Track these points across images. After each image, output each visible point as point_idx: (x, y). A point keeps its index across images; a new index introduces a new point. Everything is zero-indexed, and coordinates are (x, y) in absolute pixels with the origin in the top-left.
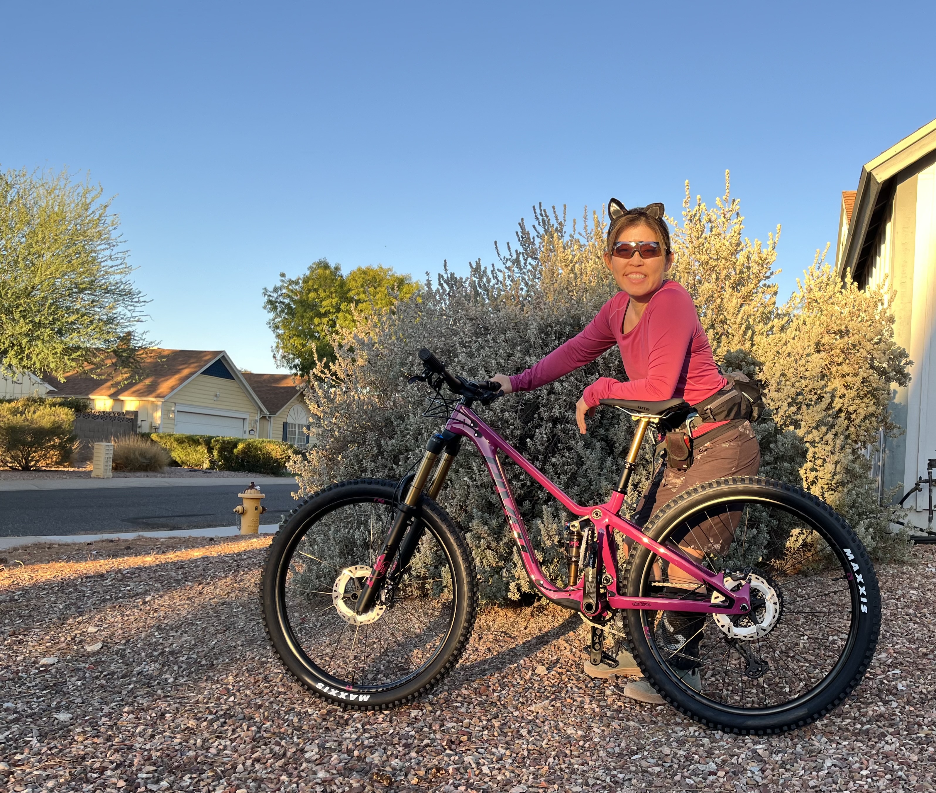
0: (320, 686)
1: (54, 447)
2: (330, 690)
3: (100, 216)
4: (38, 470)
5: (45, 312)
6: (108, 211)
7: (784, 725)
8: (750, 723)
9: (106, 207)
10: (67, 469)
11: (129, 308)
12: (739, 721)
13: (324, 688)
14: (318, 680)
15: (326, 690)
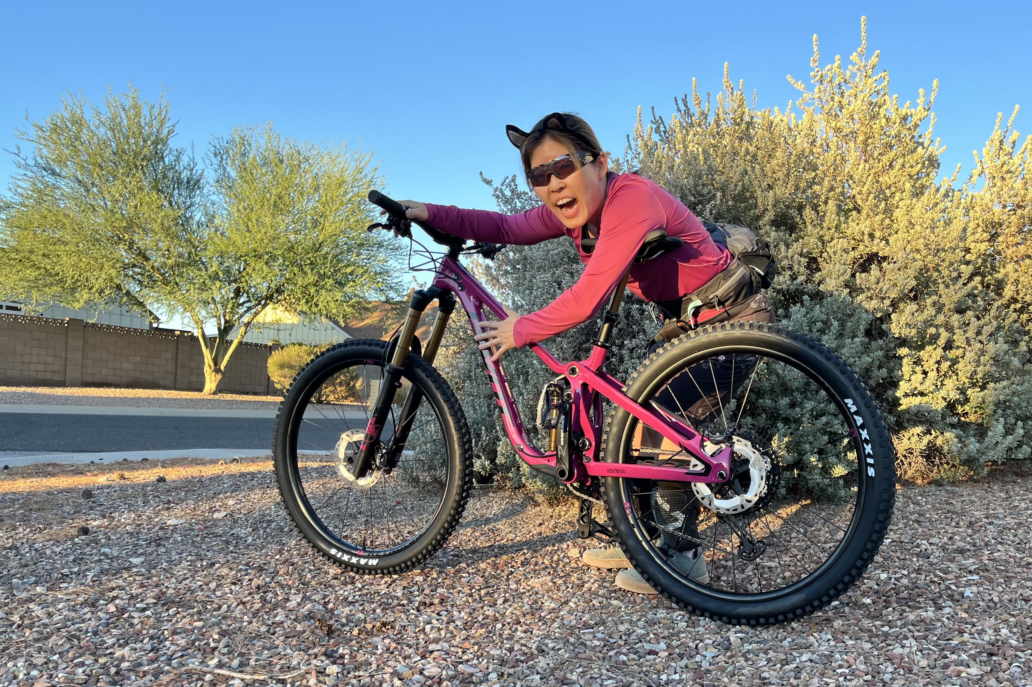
0: (333, 551)
1: (341, 384)
2: (343, 555)
3: (372, 178)
4: (328, 403)
5: (329, 265)
6: (378, 173)
7: (780, 614)
8: (742, 610)
9: (376, 169)
10: (352, 404)
11: (400, 261)
12: (728, 608)
13: (337, 553)
14: (332, 546)
15: (339, 555)
